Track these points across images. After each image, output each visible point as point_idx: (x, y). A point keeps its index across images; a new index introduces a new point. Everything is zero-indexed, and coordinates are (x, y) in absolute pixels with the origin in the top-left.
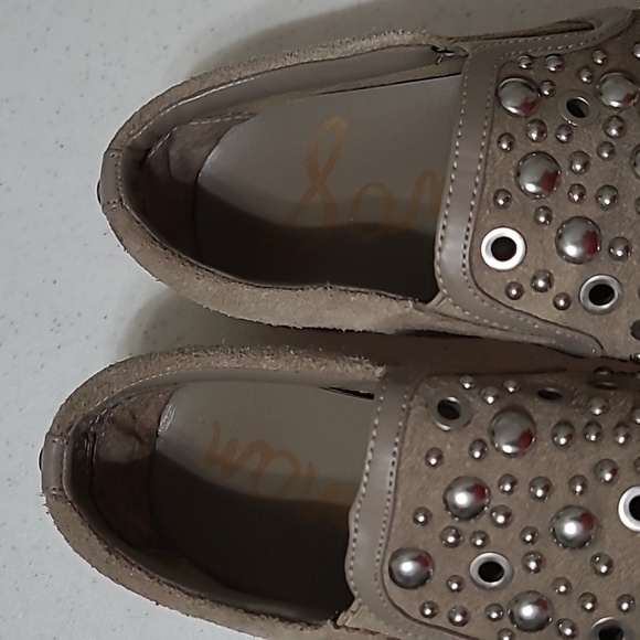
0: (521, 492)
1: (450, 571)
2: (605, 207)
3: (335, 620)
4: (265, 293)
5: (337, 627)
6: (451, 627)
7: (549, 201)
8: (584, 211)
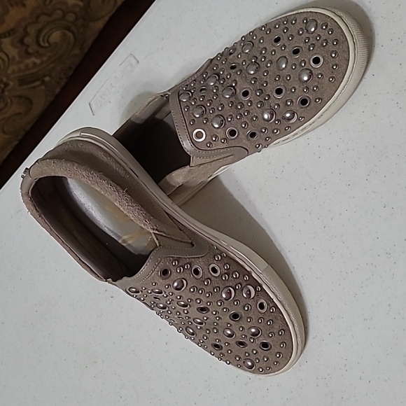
2: (221, 110)
7: (205, 116)
8: (216, 114)
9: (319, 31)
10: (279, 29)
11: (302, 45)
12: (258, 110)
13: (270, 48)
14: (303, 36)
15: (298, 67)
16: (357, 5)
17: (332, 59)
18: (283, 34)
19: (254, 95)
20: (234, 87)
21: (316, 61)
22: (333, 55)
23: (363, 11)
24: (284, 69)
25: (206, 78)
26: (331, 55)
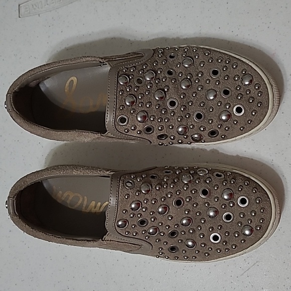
0: (149, 203)
1: (132, 223)
2: (148, 108)
3: (102, 239)
4: (59, 133)
5: (103, 241)
6: (133, 237)
7: (134, 107)
8: (143, 109)
9: (251, 87)
10: (220, 64)
11: (232, 89)
12: (177, 123)
13: (206, 76)
14: (237, 82)
15: (222, 106)
16: (280, 71)
17: (251, 116)
18: (222, 71)
19: (178, 109)
20: (165, 92)
21: (239, 110)
22: (254, 114)
23: (282, 78)
24: (211, 100)
25: (145, 71)
26: (252, 112)
